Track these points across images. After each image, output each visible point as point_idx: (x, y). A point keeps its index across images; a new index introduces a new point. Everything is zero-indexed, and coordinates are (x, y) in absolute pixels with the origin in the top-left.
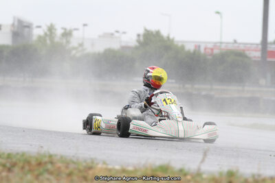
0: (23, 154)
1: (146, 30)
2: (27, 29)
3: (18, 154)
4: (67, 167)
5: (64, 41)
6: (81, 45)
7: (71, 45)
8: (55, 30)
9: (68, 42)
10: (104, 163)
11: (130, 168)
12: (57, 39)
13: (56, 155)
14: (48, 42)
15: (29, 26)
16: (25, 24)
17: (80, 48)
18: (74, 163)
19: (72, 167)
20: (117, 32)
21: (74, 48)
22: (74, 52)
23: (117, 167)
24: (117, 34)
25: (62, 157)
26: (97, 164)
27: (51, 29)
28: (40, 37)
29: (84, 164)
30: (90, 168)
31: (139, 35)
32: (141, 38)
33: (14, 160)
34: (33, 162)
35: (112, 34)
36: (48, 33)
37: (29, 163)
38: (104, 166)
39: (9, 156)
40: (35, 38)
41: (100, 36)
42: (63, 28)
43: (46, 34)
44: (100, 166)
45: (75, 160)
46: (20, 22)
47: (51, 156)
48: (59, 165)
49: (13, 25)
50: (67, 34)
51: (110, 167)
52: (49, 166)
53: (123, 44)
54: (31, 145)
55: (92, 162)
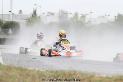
0: (63, 71)
1: (119, 14)
2: (65, 15)
3: (60, 71)
4: (82, 76)
5: (82, 20)
6: (90, 21)
7: (85, 22)
8: (78, 15)
9: (84, 20)
10: (99, 74)
11: (110, 76)
12: (79, 19)
13: (77, 71)
14: (75, 20)
15: (66, 13)
16: (65, 13)
17: (89, 23)
18: (85, 74)
19: (84, 76)
20: (106, 15)
21: (87, 23)
22: (86, 25)
23: (105, 76)
24: (105, 16)
25: (80, 72)
27: (76, 14)
28: (71, 18)
29: (90, 75)
30: (93, 76)
31: (115, 17)
32: (117, 18)
33: (59, 74)
34: (67, 74)
35: (104, 16)
36: (75, 16)
37: (65, 74)
38: (99, 76)
39: (56, 72)
40: (69, 19)
41: (98, 17)
42: (81, 14)
43: (74, 17)
44: (97, 75)
46: (62, 11)
47: (75, 72)
48: (79, 75)
49: (59, 13)
50: (83, 17)
51: (101, 76)
52: (74, 76)
53: (108, 21)
54: (67, 67)
55: (94, 74)
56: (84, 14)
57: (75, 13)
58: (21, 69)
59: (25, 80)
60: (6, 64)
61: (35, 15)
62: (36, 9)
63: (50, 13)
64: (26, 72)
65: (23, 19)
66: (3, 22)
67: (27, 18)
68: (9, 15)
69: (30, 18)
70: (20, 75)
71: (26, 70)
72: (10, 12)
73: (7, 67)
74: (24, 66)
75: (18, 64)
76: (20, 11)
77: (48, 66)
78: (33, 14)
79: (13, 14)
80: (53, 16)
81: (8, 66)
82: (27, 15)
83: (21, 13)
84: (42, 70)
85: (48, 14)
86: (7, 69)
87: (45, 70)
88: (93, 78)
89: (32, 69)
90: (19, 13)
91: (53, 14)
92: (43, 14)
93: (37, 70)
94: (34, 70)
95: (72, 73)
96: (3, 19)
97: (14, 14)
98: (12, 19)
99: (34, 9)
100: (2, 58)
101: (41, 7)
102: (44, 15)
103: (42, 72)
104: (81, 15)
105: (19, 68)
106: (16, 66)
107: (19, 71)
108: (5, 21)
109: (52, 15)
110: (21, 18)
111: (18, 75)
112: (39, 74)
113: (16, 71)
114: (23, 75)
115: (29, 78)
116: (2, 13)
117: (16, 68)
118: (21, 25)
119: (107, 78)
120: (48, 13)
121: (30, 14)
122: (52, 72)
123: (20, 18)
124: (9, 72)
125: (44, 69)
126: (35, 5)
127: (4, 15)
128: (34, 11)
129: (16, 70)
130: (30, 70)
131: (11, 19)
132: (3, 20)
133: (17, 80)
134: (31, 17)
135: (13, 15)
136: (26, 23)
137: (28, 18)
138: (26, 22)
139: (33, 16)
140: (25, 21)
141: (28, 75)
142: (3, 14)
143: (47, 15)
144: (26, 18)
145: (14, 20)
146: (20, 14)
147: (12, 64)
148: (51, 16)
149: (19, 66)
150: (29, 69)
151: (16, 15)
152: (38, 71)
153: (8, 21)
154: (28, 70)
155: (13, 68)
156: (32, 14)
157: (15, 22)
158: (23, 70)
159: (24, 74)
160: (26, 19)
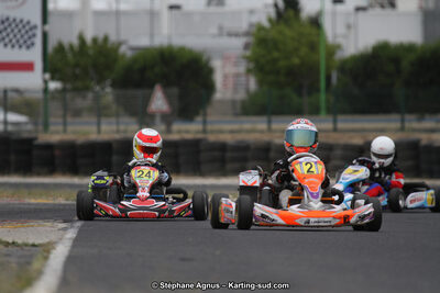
61: (291, 13)
65: (230, 35)
66: (123, 49)
67: (251, 25)
68: (152, 14)
69: (266, 24)
78: (281, 5)
79: (172, 7)
80: (389, 11)
82: (252, 12)
83: (220, 2)
90: (209, 4)
92: (337, 1)
96: (123, 37)
97: (178, 7)
108: (132, 49)
109: (382, 6)
110: (221, 28)
116: (114, 7)
121: (266, 6)
123: (214, 30)
127: (126, 13)
131: (164, 37)
132: (120, 44)
134: (270, 20)
135: (175, 12)
136: (248, 53)
137: (254, 30)
138: (246, 46)
139: (279, 14)
140: (239, 43)
142: (123, 7)
143: (358, 9)
144: (244, 26)
146: (213, 9)
148: (378, 10)
151: (189, 14)
156: (276, 5)
157: (182, 49)
160: (247, 34)
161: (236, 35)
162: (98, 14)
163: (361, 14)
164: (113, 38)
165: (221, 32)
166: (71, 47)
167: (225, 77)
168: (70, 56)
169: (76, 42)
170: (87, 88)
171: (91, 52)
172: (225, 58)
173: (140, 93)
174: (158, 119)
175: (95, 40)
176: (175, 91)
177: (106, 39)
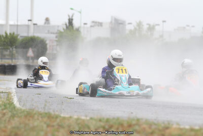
0: (118, 119)
2: (121, 26)
3: (114, 118)
4: (150, 128)
5: (149, 33)
6: (162, 36)
7: (154, 37)
8: (143, 25)
9: (152, 34)
10: (178, 124)
11: (197, 128)
12: (144, 33)
13: (142, 119)
14: (137, 35)
15: (123, 23)
16: (120, 22)
17: (161, 39)
18: (155, 124)
19: (153, 127)
20: (188, 26)
23: (187, 127)
24: (187, 28)
25: (146, 120)
26: (172, 125)
28: (131, 31)
29: (163, 125)
30: (167, 128)
33: (111, 123)
34: (125, 125)
35: (184, 28)
36: (138, 28)
37: (122, 125)
38: (178, 126)
39: (108, 120)
40: (127, 32)
42: (148, 24)
43: (135, 29)
44: (175, 126)
45: (156, 122)
46: (116, 20)
47: (138, 120)
48: (145, 126)
49: (111, 22)
50: (151, 28)
51: (182, 127)
52: (137, 128)
54: (124, 112)
55: (169, 124)
56: (152, 24)
57: (138, 22)
58: (49, 116)
59: (56, 133)
60: (23, 108)
61: (71, 26)
62: (72, 16)
63: (96, 22)
64: (58, 120)
65: (51, 33)
66: (19, 37)
67: (58, 30)
68: (28, 26)
69: (62, 30)
70: (48, 126)
71: (57, 117)
72: (30, 20)
73: (26, 113)
74: (54, 111)
75: (44, 108)
76: (47, 20)
77: (93, 110)
78: (68, 24)
79: (34, 24)
80: (100, 27)
81: (27, 111)
82: (58, 26)
83: (49, 23)
84: (83, 118)
85: (93, 24)
86: (26, 116)
87: (88, 118)
88: (168, 131)
89: (67, 116)
90: (45, 23)
91: (100, 24)
92: (85, 24)
93: (75, 117)
94: (71, 117)
95: (134, 122)
96: (19, 33)
97: (36, 24)
98: (34, 33)
99: (69, 16)
100: (17, 97)
101: (80, 12)
102: (85, 26)
103: (84, 120)
104: (148, 26)
105: (46, 114)
106: (41, 110)
107: (45, 119)
108: (21, 37)
109: (98, 26)
110: (49, 31)
111: (45, 126)
112: (78, 124)
113: (40, 119)
114: (53, 126)
115: (62, 130)
116: (16, 23)
117: (41, 114)
118: (47, 42)
119: (192, 130)
120: (93, 22)
121: (63, 24)
122: (100, 120)
123: (47, 32)
124: (29, 120)
125: (86, 116)
126: (72, 9)
127: (21, 26)
128: (69, 20)
129: (42, 117)
130: (64, 118)
131: (32, 33)
132: (18, 35)
133: (42, 133)
134: (64, 29)
135: (35, 26)
136: (57, 39)
138: (56, 37)
139: (67, 27)
140: (53, 36)
141: (60, 126)
142: (19, 24)
143: (91, 26)
144: (56, 31)
145: (37, 35)
146: (46, 25)
147: (34, 107)
149: (46, 111)
150: (62, 115)
151: (39, 26)
152: (78, 119)
153: (26, 37)
154: (60, 117)
155: (35, 114)
156: (66, 25)
157: (38, 37)
158: (53, 118)
159: (55, 124)
160: (56, 33)
161: (54, 33)
162: (11, 25)
163: (92, 28)
164: (16, 33)
165: (49, 32)
166: (3, 36)
167: (50, 46)
168: (3, 39)
169: (4, 35)
170: (8, 49)
171: (9, 37)
172: (50, 40)
173: (25, 50)
174: (30, 58)
175: (10, 34)
176: (36, 50)
177: (14, 34)
